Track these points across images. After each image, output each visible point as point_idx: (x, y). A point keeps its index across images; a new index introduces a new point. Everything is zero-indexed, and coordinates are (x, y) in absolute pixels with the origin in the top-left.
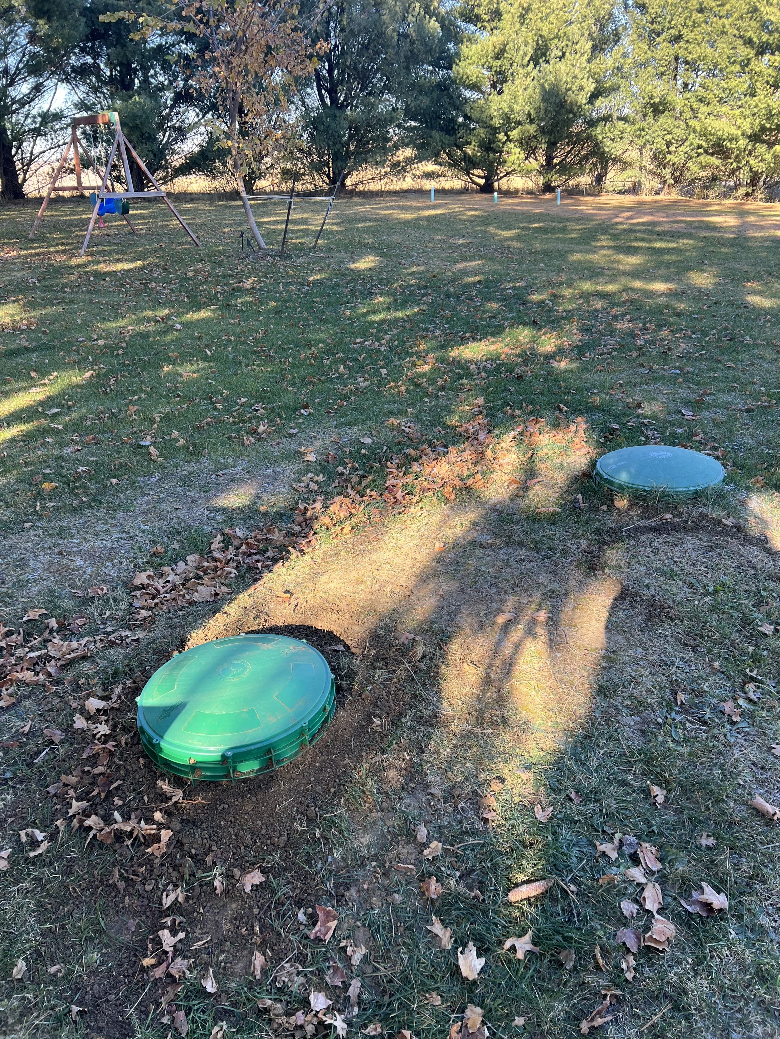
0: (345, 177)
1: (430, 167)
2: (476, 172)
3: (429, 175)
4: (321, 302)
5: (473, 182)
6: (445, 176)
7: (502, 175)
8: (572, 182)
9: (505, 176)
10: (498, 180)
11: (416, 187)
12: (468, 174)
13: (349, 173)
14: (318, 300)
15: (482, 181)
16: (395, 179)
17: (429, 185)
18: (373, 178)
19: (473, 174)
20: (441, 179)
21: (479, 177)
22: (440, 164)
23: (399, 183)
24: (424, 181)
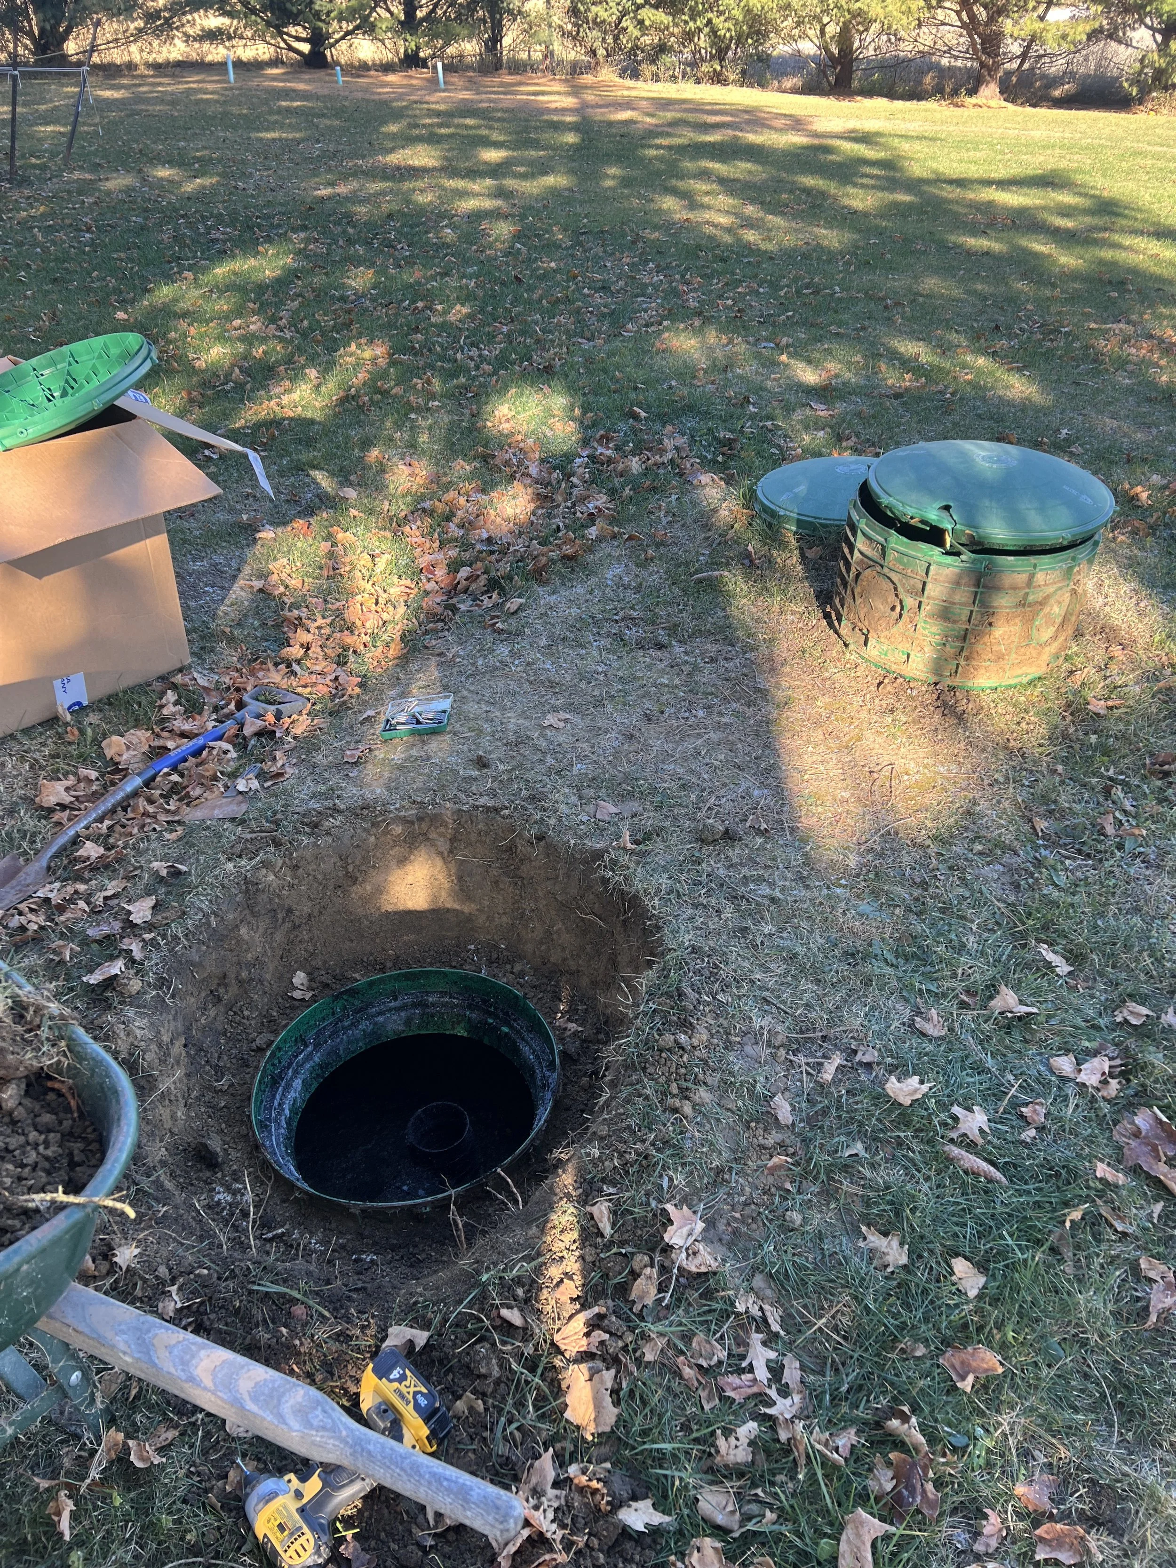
0: (64, 37)
1: (213, 21)
2: (292, 30)
3: (213, 36)
4: (131, 260)
5: (290, 48)
6: (241, 37)
7: (337, 36)
8: (451, 50)
9: (343, 38)
10: (333, 45)
11: (194, 56)
12: (281, 34)
13: (69, 30)
14: (122, 255)
15: (305, 48)
16: (156, 43)
17: (216, 53)
18: (116, 40)
19: (288, 34)
20: (234, 42)
21: (298, 39)
22: (230, 15)
23: (164, 49)
24: (206, 46)
